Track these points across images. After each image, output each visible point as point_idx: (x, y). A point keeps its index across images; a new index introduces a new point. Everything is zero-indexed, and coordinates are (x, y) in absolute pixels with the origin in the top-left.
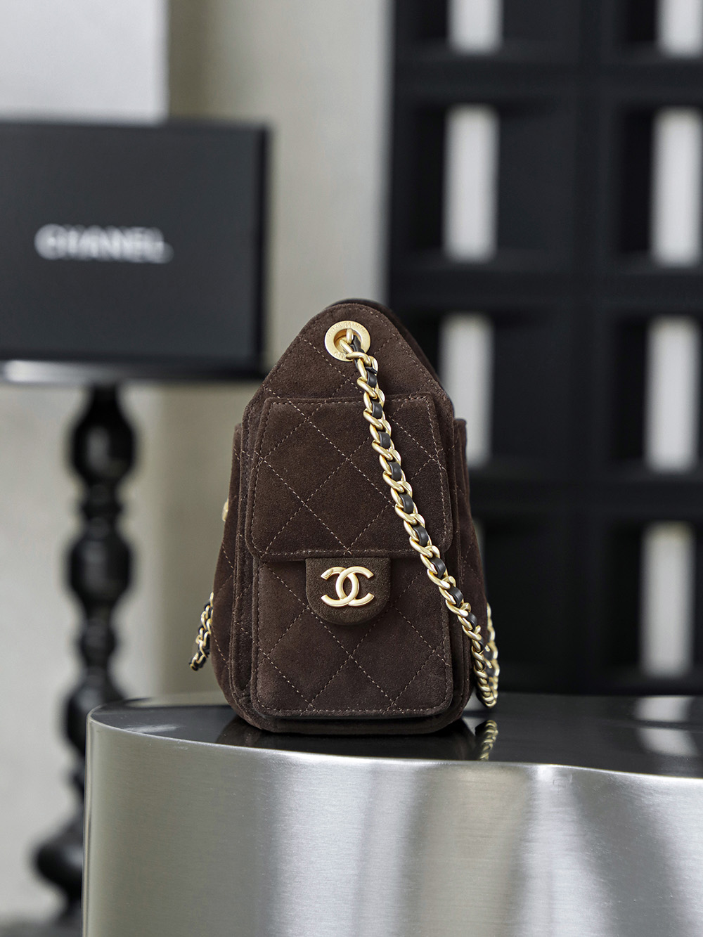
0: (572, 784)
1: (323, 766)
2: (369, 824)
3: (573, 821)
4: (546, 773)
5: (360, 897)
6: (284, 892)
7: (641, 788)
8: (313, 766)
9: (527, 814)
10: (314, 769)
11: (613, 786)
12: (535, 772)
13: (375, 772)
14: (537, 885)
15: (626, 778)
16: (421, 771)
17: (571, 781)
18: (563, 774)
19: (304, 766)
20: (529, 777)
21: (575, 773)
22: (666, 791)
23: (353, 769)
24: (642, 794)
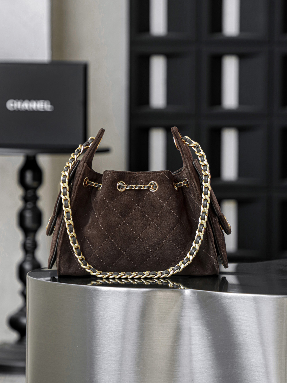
0: (197, 296)
1: (110, 291)
2: (126, 311)
3: (198, 309)
4: (188, 292)
5: (124, 337)
6: (97, 336)
7: (221, 297)
8: (106, 291)
9: (182, 307)
10: (107, 292)
11: (211, 297)
12: (184, 292)
13: (128, 293)
14: (185, 332)
15: (216, 293)
16: (144, 293)
17: (197, 295)
18: (194, 293)
19: (103, 291)
20: (182, 294)
21: (198, 292)
22: (230, 298)
23: (120, 292)
24: (222, 299)
